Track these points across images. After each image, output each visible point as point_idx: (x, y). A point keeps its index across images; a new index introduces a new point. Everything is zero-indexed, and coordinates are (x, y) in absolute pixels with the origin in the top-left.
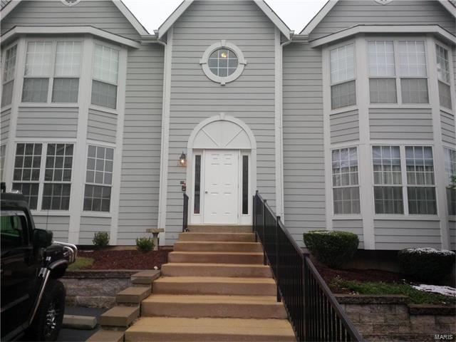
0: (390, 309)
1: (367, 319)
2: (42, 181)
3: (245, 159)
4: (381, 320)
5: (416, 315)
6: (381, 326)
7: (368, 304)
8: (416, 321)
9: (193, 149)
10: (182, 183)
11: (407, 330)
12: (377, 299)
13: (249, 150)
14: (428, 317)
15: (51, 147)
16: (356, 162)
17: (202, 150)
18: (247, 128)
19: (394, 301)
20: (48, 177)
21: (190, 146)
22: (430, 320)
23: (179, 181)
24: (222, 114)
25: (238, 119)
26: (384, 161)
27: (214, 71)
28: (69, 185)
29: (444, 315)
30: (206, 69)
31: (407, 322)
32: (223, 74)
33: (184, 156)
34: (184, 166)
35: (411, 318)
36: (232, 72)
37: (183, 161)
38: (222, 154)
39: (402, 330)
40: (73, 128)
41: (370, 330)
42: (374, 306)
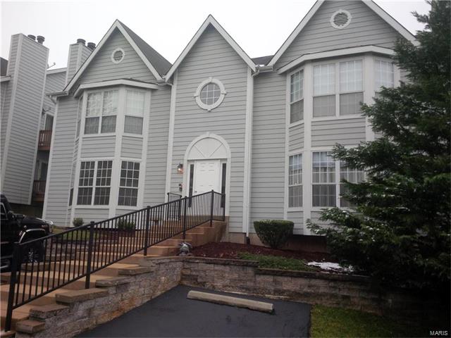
0: (243, 269)
1: (227, 275)
2: (94, 186)
3: (224, 166)
4: (236, 276)
5: (260, 274)
6: (235, 280)
7: (228, 264)
8: (260, 278)
9: (188, 161)
10: (180, 185)
11: (252, 284)
12: (234, 262)
13: (226, 159)
14: (268, 277)
15: (100, 163)
16: (300, 166)
17: (193, 161)
18: (225, 142)
19: (245, 264)
20: (98, 183)
21: (186, 158)
22: (270, 279)
23: (178, 184)
24: (208, 133)
25: (219, 137)
26: (322, 164)
27: (204, 101)
28: (110, 188)
29: (279, 275)
30: (198, 100)
31: (254, 278)
32: (210, 102)
33: (181, 166)
34: (181, 173)
35: (257, 276)
36: (216, 100)
37: (179, 169)
38: (207, 162)
39: (249, 284)
40: (112, 150)
41: (227, 282)
42: (232, 266)
